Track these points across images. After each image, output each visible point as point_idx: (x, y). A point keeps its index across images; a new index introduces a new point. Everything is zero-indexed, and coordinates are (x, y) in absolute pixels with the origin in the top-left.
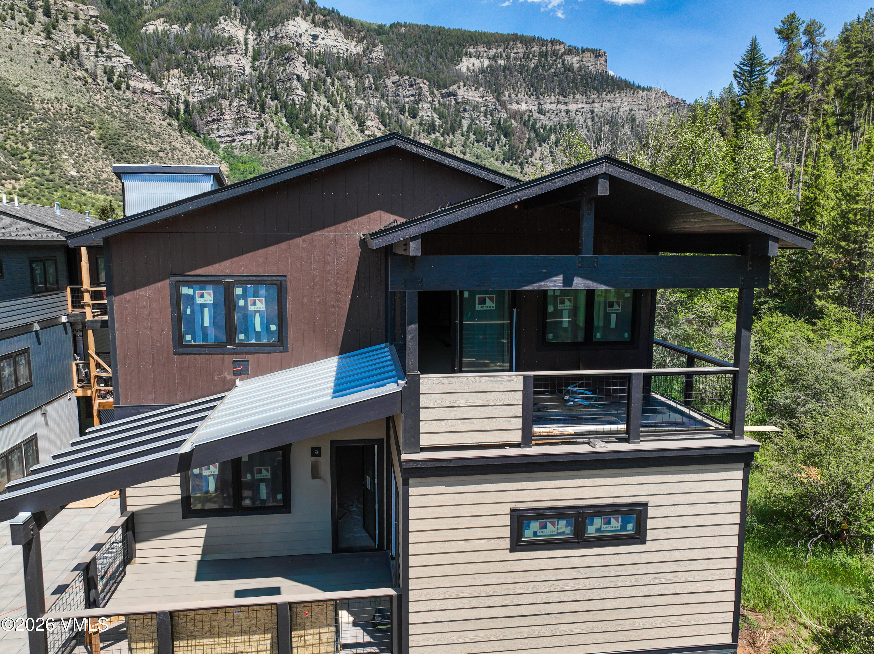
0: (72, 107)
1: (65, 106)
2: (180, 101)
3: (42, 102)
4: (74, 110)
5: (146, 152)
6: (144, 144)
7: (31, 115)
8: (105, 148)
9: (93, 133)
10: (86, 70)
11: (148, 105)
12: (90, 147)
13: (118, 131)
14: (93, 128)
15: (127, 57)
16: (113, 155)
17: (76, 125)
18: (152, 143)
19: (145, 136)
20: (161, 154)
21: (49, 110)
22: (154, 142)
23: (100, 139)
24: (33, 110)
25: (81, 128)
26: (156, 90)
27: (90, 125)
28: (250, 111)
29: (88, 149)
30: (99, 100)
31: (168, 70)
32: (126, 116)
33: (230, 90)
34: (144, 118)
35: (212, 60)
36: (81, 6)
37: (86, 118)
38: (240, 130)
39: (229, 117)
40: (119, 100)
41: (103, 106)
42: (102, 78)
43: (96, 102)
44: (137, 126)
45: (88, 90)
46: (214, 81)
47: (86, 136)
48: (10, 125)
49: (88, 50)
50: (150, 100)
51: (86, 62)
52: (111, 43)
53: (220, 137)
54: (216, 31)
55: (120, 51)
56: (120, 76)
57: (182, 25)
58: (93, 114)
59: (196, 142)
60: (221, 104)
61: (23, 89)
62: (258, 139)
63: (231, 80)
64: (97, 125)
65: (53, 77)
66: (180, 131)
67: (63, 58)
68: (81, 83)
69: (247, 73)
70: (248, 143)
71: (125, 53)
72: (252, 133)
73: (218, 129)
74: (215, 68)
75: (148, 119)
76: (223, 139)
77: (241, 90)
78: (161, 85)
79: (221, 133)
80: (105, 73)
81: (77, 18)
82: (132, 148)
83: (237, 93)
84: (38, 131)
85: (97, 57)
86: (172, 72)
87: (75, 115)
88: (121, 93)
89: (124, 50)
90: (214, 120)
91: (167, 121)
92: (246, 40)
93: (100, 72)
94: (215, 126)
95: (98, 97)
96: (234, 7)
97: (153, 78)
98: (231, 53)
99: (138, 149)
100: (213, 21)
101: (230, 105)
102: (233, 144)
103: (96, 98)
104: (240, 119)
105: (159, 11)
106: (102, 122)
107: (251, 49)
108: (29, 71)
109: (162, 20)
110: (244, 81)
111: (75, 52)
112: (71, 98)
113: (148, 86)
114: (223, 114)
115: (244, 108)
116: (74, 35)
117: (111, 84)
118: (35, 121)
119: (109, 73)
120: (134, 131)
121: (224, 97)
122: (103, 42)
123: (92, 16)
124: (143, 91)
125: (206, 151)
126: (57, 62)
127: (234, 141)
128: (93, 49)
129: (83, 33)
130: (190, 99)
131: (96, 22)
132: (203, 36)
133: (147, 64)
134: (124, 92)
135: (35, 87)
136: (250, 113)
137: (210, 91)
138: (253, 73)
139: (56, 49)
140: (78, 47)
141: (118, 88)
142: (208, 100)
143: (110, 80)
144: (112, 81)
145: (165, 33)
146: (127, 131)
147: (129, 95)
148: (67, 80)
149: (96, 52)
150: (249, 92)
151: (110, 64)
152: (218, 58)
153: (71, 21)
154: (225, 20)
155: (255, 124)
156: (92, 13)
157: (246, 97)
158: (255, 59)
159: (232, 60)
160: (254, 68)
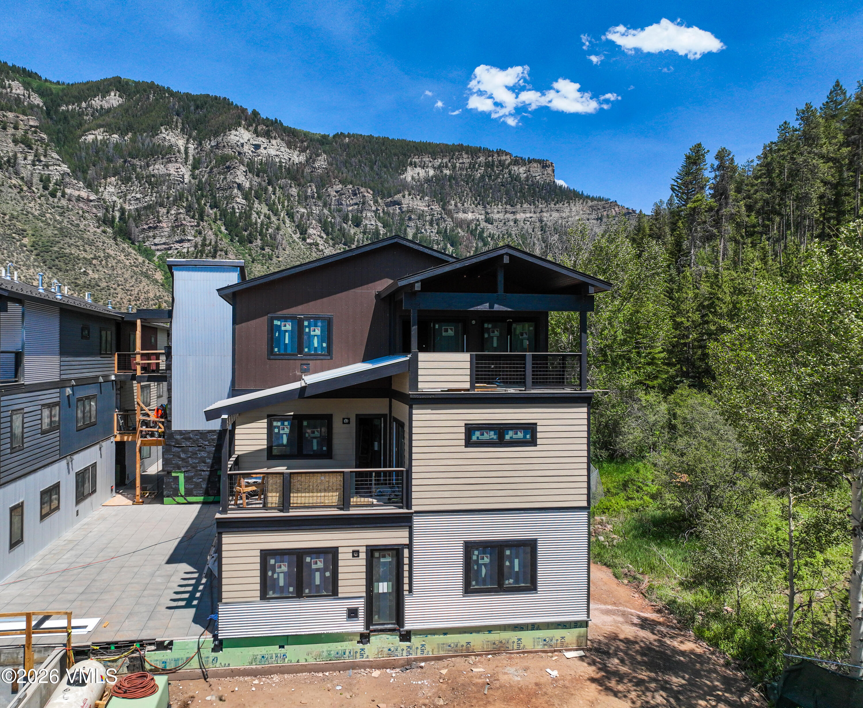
0: (5, 214)
2: (116, 209)
4: (7, 217)
5: (79, 260)
6: (78, 251)
8: (37, 255)
9: (26, 241)
10: (22, 179)
11: (83, 212)
12: (22, 254)
13: (52, 239)
14: (25, 235)
15: (64, 166)
16: (44, 262)
17: (8, 232)
18: (85, 251)
19: (78, 244)
20: (94, 262)
22: (88, 249)
23: (32, 246)
25: (14, 235)
26: (92, 198)
27: (22, 233)
28: (188, 219)
29: (19, 256)
30: (34, 208)
31: (105, 178)
32: (60, 223)
33: (168, 198)
34: (78, 225)
35: (151, 168)
36: (22, 117)
37: (20, 226)
38: (177, 238)
39: (166, 225)
40: (54, 207)
41: (36, 213)
42: (37, 187)
43: (29, 210)
44: (71, 234)
45: (22, 198)
46: (152, 189)
47: (18, 243)
49: (25, 159)
50: (85, 208)
51: (22, 170)
52: (49, 152)
53: (156, 245)
54: (157, 140)
55: (58, 160)
56: (56, 184)
57: (122, 135)
58: (26, 222)
59: (130, 250)
60: (158, 212)
62: (196, 246)
63: (169, 188)
64: (30, 232)
66: (115, 239)
68: (15, 191)
69: (186, 181)
70: (185, 250)
71: (63, 162)
72: (189, 240)
73: (154, 237)
74: (153, 176)
75: (82, 227)
76: (159, 247)
77: (180, 197)
78: (97, 192)
79: (157, 241)
80: (41, 181)
81: (16, 128)
82: (64, 255)
83: (175, 200)
85: (34, 165)
86: (109, 180)
87: (8, 223)
88: (56, 200)
89: (62, 158)
90: (150, 228)
91: (102, 228)
92: (186, 149)
93: (36, 180)
94: (151, 234)
95: (32, 205)
96: (175, 118)
97: (89, 186)
98: (170, 162)
99: (71, 256)
100: (154, 131)
101: (168, 213)
102: (169, 252)
103: (31, 205)
104: (177, 226)
105: (100, 122)
106: (35, 229)
107: (191, 158)
109: (102, 130)
110: (183, 189)
111: (12, 161)
112: (4, 206)
113: (84, 194)
114: (160, 222)
115: (182, 216)
116: (12, 145)
117: (47, 192)
119: (45, 181)
120: (67, 239)
121: (162, 205)
122: (41, 151)
123: (32, 126)
124: (79, 199)
125: (141, 259)
127: (170, 248)
128: (30, 158)
129: (22, 142)
130: (127, 207)
131: (35, 132)
132: (143, 145)
133: (85, 172)
134: (59, 200)
136: (188, 222)
137: (148, 198)
138: (193, 181)
140: (15, 156)
141: (53, 195)
142: (145, 208)
143: (45, 188)
144: (47, 189)
145: (104, 142)
146: (61, 238)
147: (64, 202)
149: (33, 161)
150: (187, 200)
151: (47, 172)
152: (157, 166)
153: (11, 131)
154: (166, 130)
155: (193, 232)
156: (32, 123)
157: (185, 205)
158: (195, 167)
159: (172, 168)
160: (193, 176)
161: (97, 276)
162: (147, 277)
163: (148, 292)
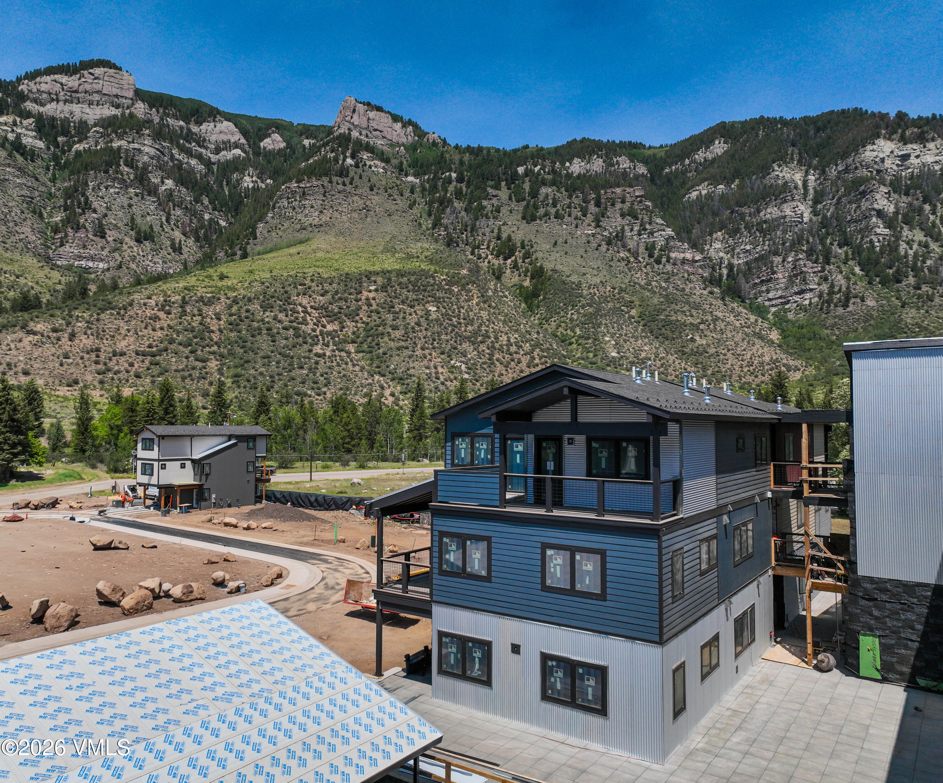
0: (614, 289)
1: (609, 288)
2: (723, 266)
3: (589, 288)
4: (616, 291)
5: (686, 326)
6: (684, 318)
7: (580, 301)
8: (644, 326)
10: (629, 250)
11: (689, 275)
12: (631, 327)
13: (658, 307)
14: (633, 306)
15: (669, 230)
16: (651, 333)
17: (618, 306)
18: (692, 316)
19: (684, 309)
20: (702, 326)
21: (595, 294)
22: (694, 314)
23: (640, 317)
24: (581, 296)
25: (623, 308)
26: (697, 258)
27: (630, 305)
28: (810, 264)
29: (628, 329)
30: (640, 278)
31: (711, 234)
32: (666, 289)
33: (783, 244)
34: (683, 290)
35: (762, 214)
36: (628, 190)
37: (627, 297)
38: (796, 289)
39: (781, 276)
40: (659, 274)
41: (643, 283)
42: (643, 256)
43: (636, 280)
44: (677, 300)
45: (630, 270)
46: (765, 236)
47: (627, 316)
48: (562, 313)
49: (632, 230)
50: (690, 270)
51: (629, 242)
52: (654, 218)
53: (770, 300)
54: (768, 180)
55: (662, 225)
56: (661, 250)
57: (729, 183)
58: (634, 293)
59: (741, 309)
60: (772, 262)
61: (574, 278)
62: (820, 296)
63: (785, 232)
64: (637, 303)
65: (599, 262)
66: (723, 299)
67: (609, 243)
68: (623, 264)
69: (806, 220)
70: (807, 302)
71: (667, 226)
72: (811, 290)
73: (768, 291)
74: (765, 222)
75: (687, 290)
76: (774, 302)
77: (799, 240)
78: (702, 251)
79: (771, 295)
80: (646, 249)
81: (623, 202)
82: (671, 322)
83: (793, 245)
84: (585, 316)
85: (640, 235)
86: (715, 236)
87: (617, 296)
88: (661, 266)
89: (666, 222)
90: (762, 281)
91: (709, 289)
92: (805, 182)
93: (642, 249)
94: (764, 288)
96: (790, 149)
97: (695, 246)
98: (785, 201)
99: (678, 323)
100: (765, 170)
101: (784, 261)
102: (787, 307)
103: (637, 276)
104: (796, 276)
105: (704, 175)
106: (642, 300)
107: (811, 191)
108: (579, 260)
109: (706, 183)
110: (802, 230)
111: (620, 235)
112: (614, 280)
113: (689, 256)
114: (774, 273)
115: (802, 262)
116: (620, 219)
117: (652, 260)
118: (583, 307)
119: (650, 249)
120: (674, 305)
121: (776, 253)
122: (646, 219)
123: (637, 197)
124: (684, 261)
125: (753, 318)
126: (604, 248)
127: (788, 302)
128: (636, 228)
129: (629, 215)
130: (735, 262)
131: (641, 202)
132: (752, 189)
133: (689, 232)
134: (664, 266)
135: (584, 274)
136: (809, 267)
137: (759, 248)
138: (814, 219)
139: (602, 235)
140: (623, 230)
141: (658, 262)
142: (756, 260)
143: (651, 256)
145: (710, 197)
146: (667, 305)
147: (669, 267)
148: (611, 263)
149: (639, 231)
150: (808, 242)
151: (652, 240)
152: (769, 210)
153: (619, 205)
154: (780, 166)
155: (816, 280)
156: (637, 193)
157: (805, 248)
158: (816, 201)
159: (787, 210)
160: (815, 213)
161: (704, 342)
162: (761, 338)
163: (762, 355)
